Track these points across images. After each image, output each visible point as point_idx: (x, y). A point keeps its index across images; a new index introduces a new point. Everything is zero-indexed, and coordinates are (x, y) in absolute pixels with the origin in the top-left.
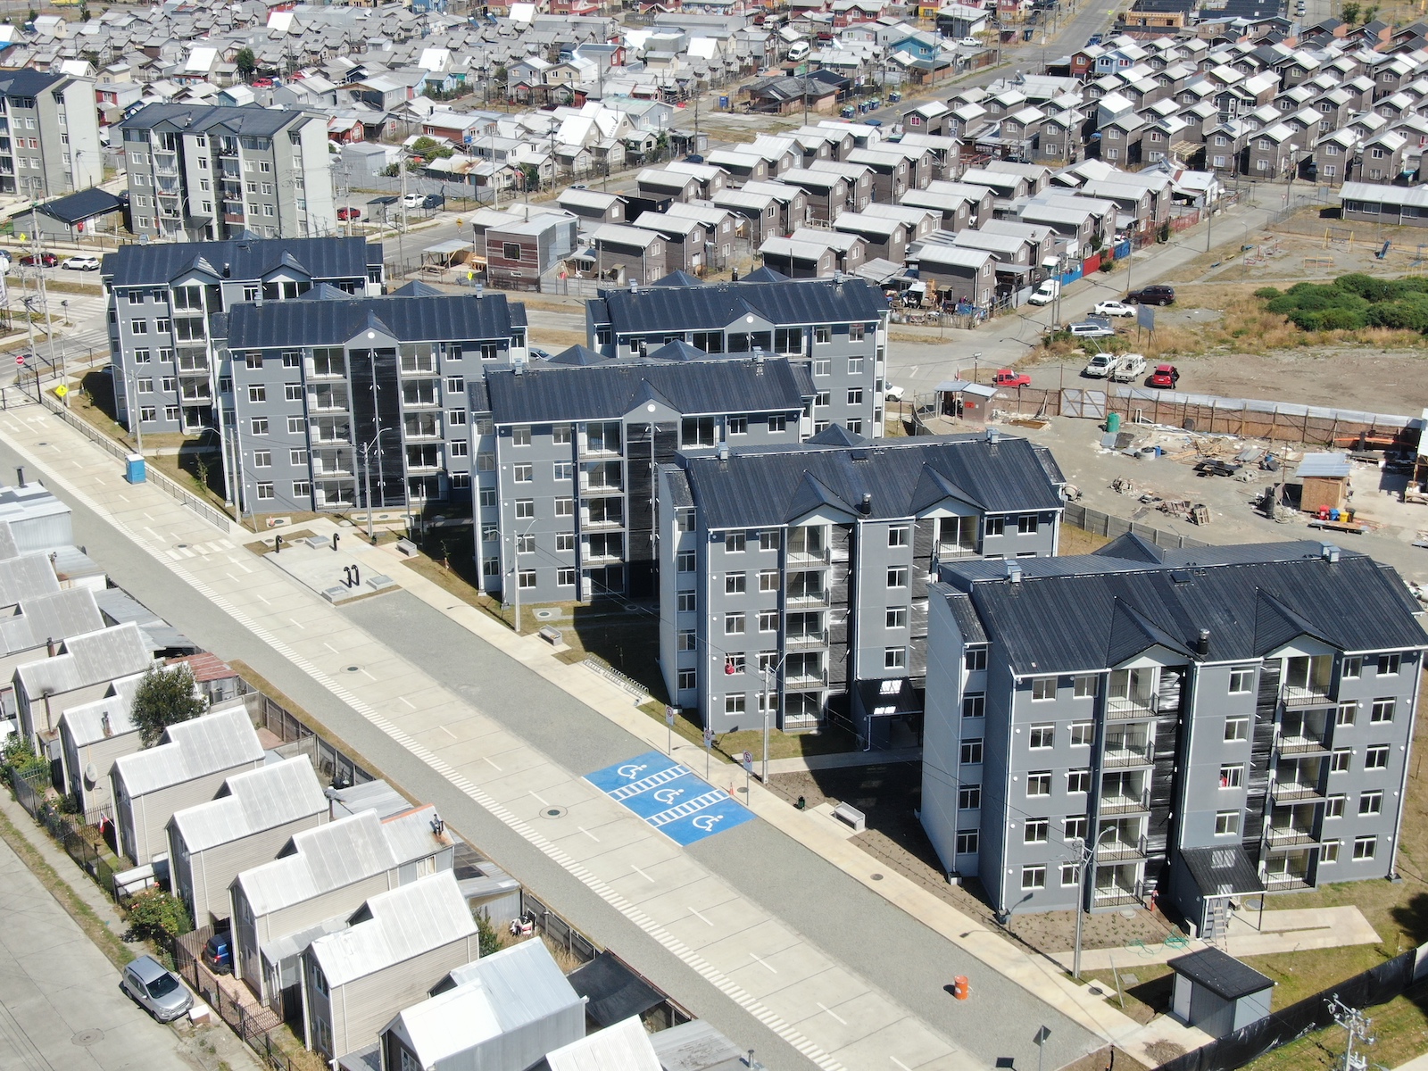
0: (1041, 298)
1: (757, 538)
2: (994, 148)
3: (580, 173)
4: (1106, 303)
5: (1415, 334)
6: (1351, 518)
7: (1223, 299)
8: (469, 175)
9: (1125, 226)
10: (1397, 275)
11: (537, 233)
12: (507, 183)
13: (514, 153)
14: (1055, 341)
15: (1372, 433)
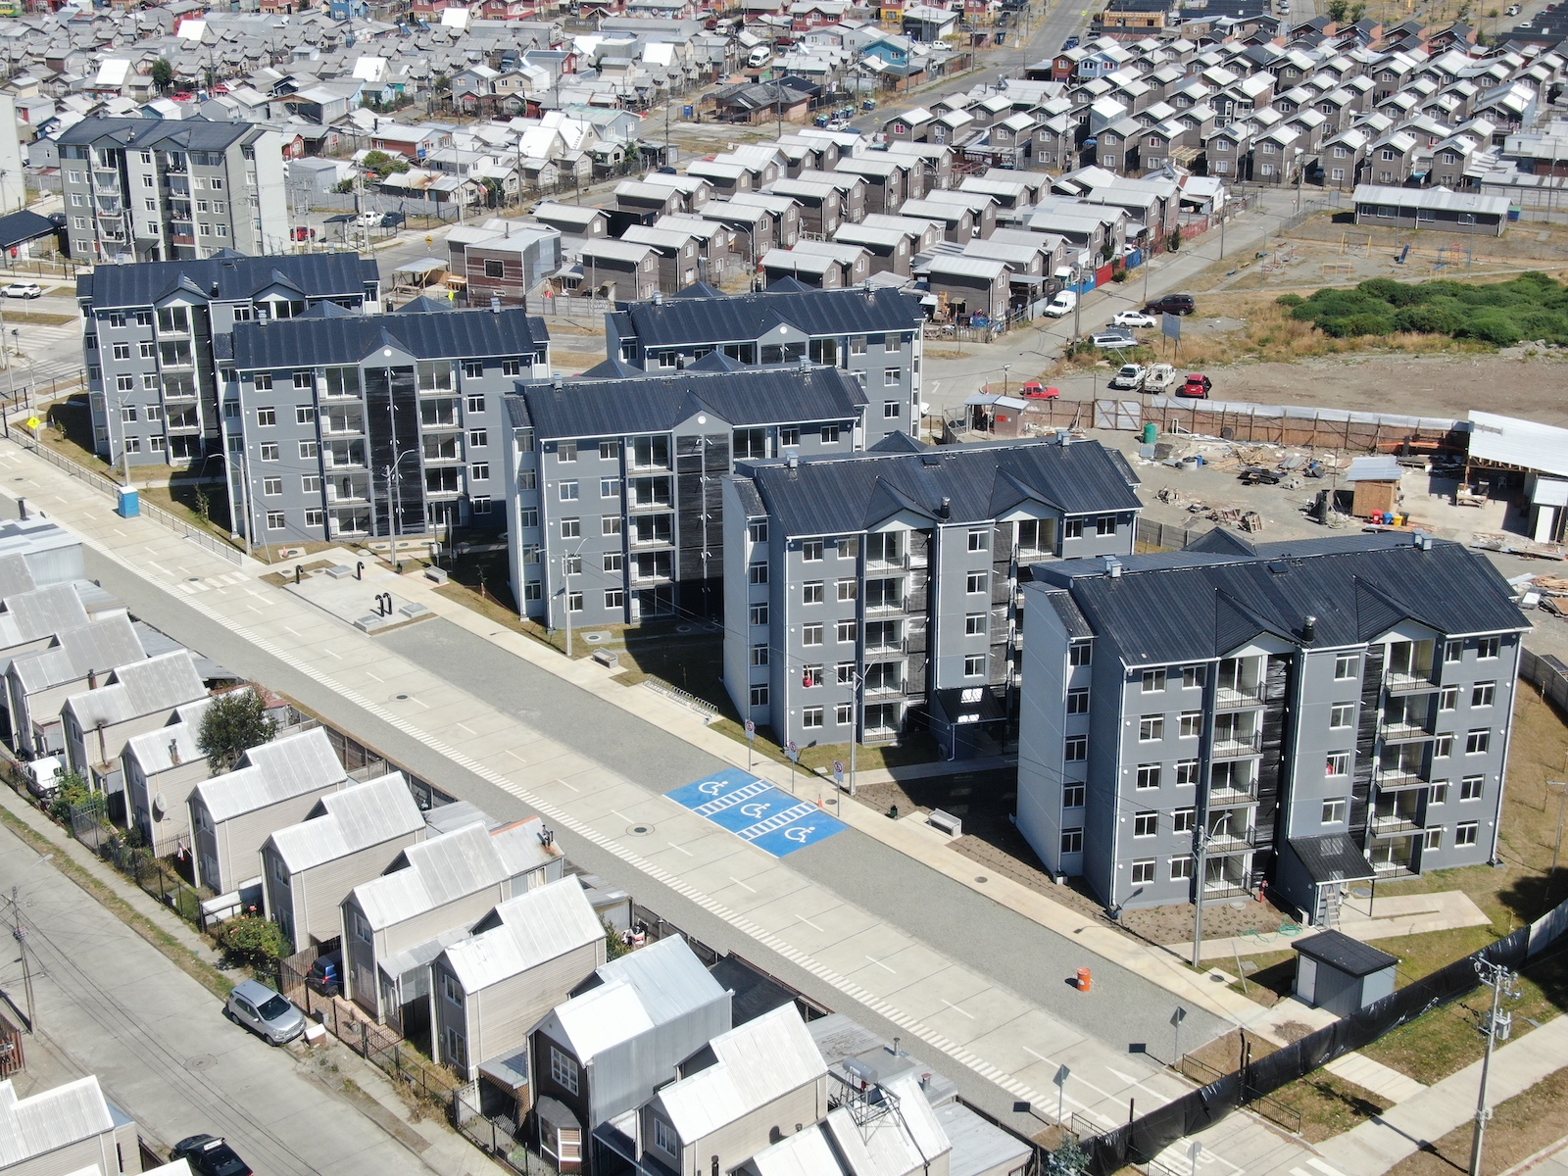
0: (1056, 310)
1: (834, 546)
2: (984, 157)
3: (546, 188)
4: (1126, 313)
5: (1446, 339)
6: (1405, 522)
7: (1244, 307)
8: (429, 190)
9: (1135, 234)
10: (1421, 279)
11: (522, 249)
12: (470, 199)
13: (475, 167)
14: (1078, 352)
15: (1416, 438)
